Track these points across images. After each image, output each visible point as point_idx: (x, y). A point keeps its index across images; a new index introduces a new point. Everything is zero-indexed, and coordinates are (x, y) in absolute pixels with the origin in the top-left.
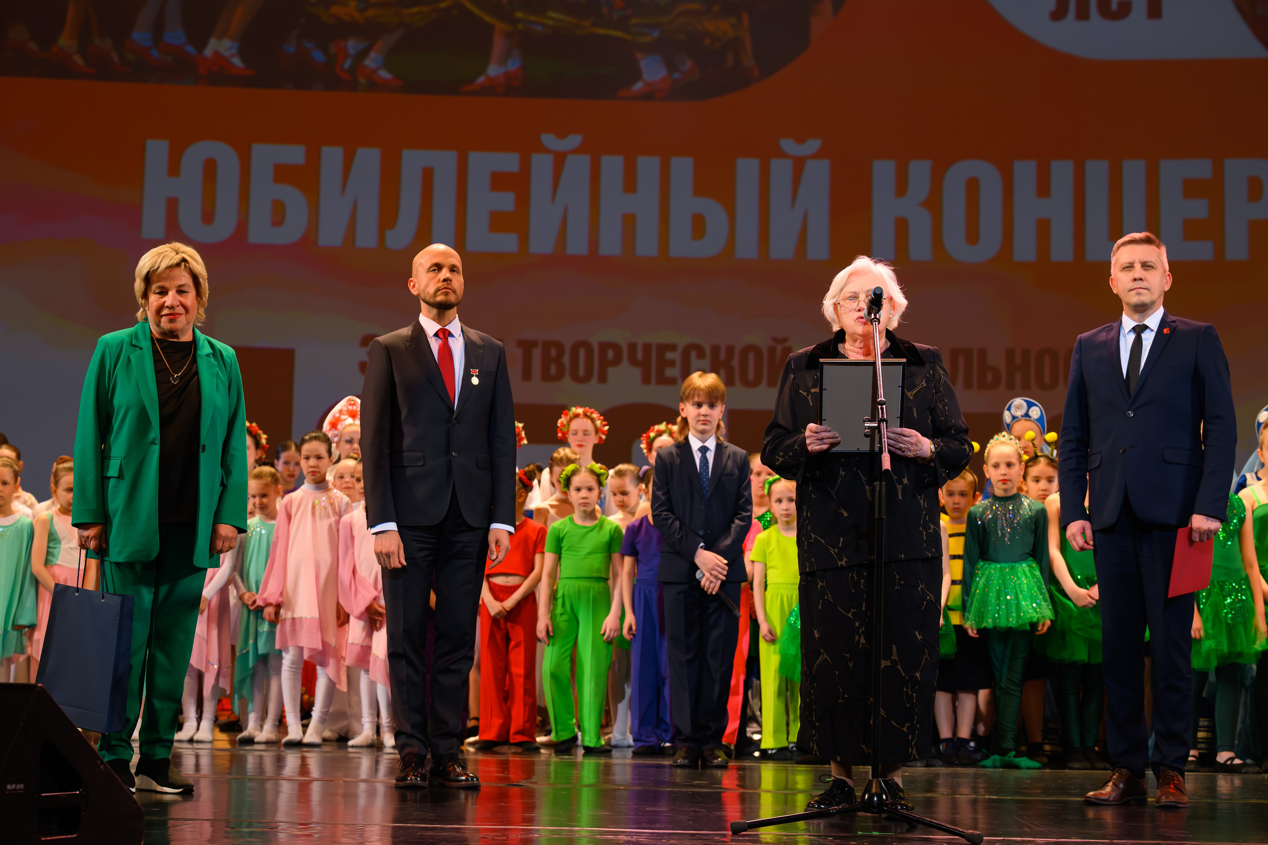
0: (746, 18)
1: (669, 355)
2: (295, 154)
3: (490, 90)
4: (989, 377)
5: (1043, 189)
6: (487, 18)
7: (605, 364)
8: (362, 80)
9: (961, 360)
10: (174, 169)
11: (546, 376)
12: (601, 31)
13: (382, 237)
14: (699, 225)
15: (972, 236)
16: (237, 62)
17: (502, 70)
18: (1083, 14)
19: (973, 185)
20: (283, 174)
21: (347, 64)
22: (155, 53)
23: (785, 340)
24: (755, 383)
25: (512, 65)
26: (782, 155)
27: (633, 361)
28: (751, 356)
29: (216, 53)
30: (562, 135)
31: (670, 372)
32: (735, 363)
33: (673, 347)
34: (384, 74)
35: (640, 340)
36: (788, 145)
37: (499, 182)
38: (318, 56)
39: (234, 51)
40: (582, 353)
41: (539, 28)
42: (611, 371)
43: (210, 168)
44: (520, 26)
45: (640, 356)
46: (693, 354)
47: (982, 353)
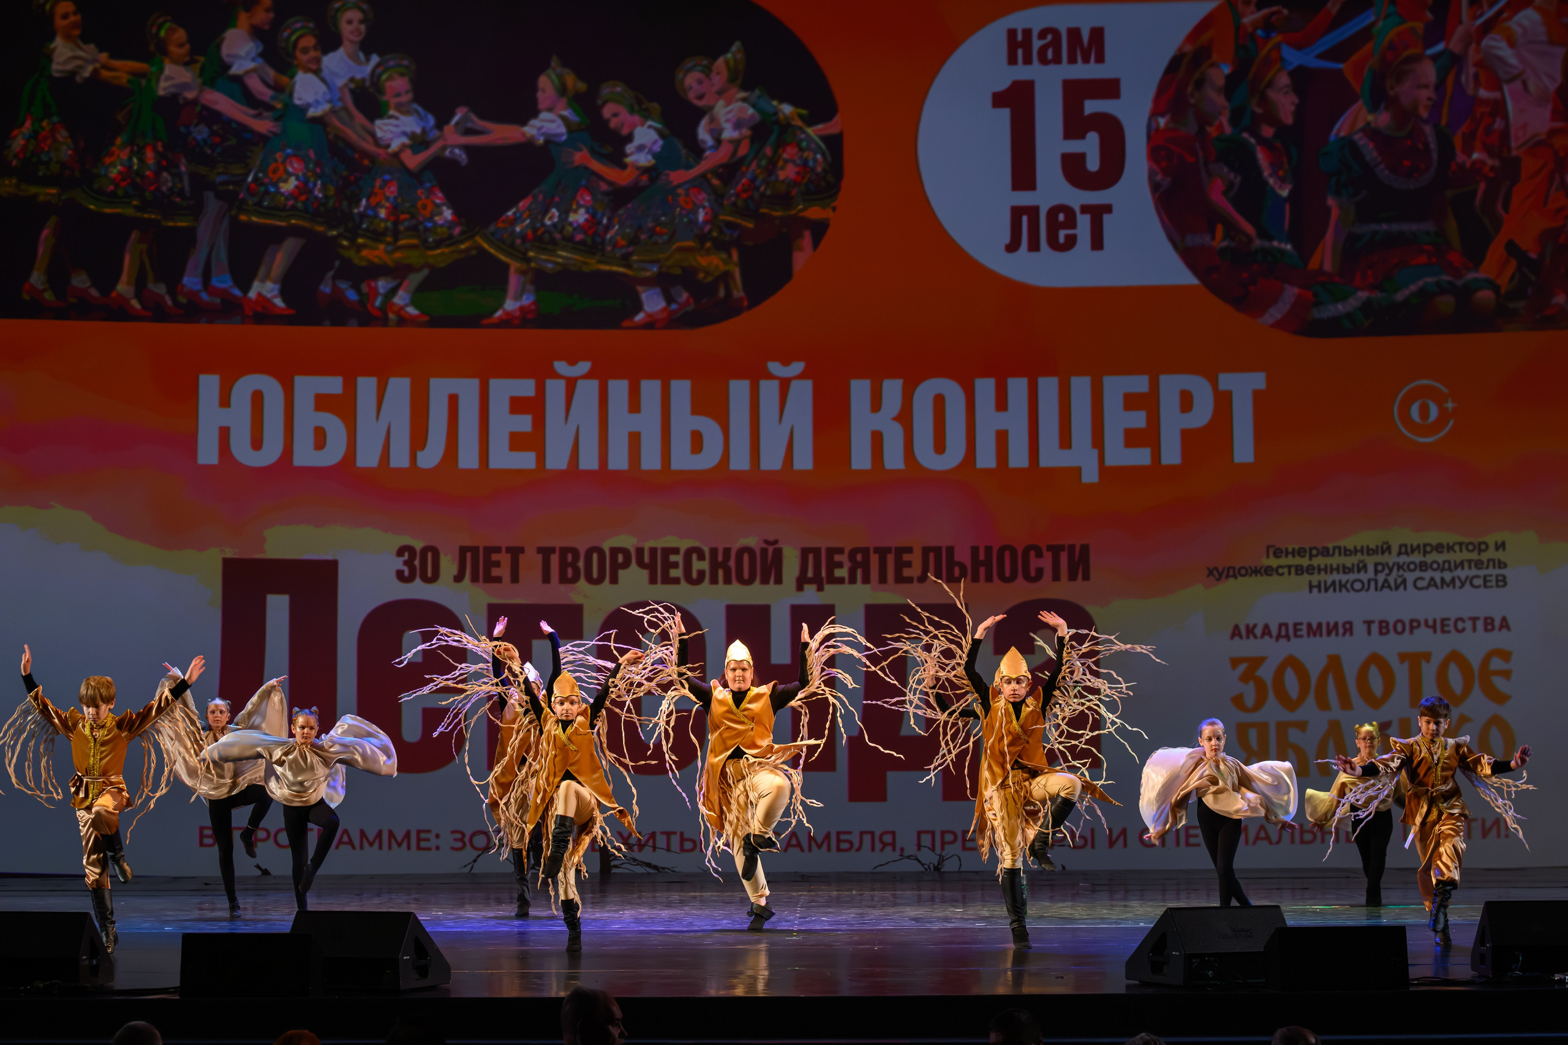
0: (735, 255)
1: (673, 558)
2: (333, 385)
3: (508, 322)
4: (957, 571)
5: (1002, 404)
6: (502, 257)
7: (616, 567)
8: (391, 316)
9: (932, 556)
10: (225, 401)
11: (563, 579)
12: (606, 268)
13: (413, 458)
14: (697, 441)
15: (940, 446)
16: (279, 302)
17: (517, 305)
18: (1034, 246)
19: (939, 402)
20: (323, 403)
21: (378, 303)
22: (204, 296)
23: (776, 542)
24: (749, 582)
25: (527, 300)
26: (770, 376)
27: (641, 564)
28: (746, 557)
29: (259, 295)
30: (572, 362)
31: (674, 573)
32: (732, 563)
33: (676, 551)
34: (412, 311)
35: (647, 545)
36: (774, 367)
37: (518, 405)
38: (352, 295)
39: (276, 292)
40: (595, 556)
41: (550, 266)
42: (622, 573)
43: (257, 398)
44: (533, 265)
45: (646, 559)
46: (694, 556)
47: (950, 550)
